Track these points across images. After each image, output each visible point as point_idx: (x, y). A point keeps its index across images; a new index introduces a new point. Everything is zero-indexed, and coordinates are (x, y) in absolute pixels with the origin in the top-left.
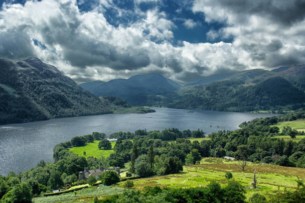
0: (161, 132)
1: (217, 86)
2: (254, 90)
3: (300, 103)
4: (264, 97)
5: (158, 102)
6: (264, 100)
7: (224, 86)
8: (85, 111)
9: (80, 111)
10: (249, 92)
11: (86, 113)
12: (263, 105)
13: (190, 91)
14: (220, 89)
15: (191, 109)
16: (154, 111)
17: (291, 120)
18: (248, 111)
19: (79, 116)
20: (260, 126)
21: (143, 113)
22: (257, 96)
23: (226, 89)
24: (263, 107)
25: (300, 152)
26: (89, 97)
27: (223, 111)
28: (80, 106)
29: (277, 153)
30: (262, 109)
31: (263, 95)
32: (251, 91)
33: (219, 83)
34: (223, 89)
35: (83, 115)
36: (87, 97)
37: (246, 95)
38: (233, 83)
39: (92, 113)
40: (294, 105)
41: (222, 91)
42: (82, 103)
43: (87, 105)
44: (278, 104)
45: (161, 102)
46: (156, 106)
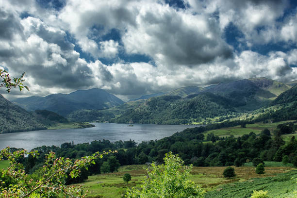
0: (90, 143)
1: (157, 101)
2: (189, 104)
3: (226, 115)
4: (197, 111)
5: (100, 118)
6: (197, 113)
7: (163, 101)
8: (12, 127)
9: (5, 128)
10: (185, 106)
11: (13, 129)
12: (196, 118)
13: (132, 106)
14: (159, 103)
15: (131, 123)
16: (93, 126)
17: (215, 129)
18: (183, 123)
19: (3, 133)
20: (189, 134)
21: (81, 128)
22: (191, 110)
23: (164, 103)
24: (195, 120)
25: (215, 153)
26: (19, 111)
27: (161, 124)
28: (6, 122)
29: (196, 155)
30: (195, 121)
31: (196, 109)
32: (186, 105)
33: (158, 98)
34: (162, 103)
35: (9, 132)
36: (16, 112)
37: (182, 109)
38: (171, 99)
39: (21, 129)
40: (220, 117)
41: (161, 106)
42: (8, 119)
43: (15, 121)
44: (208, 117)
45: (103, 118)
46: (97, 122)
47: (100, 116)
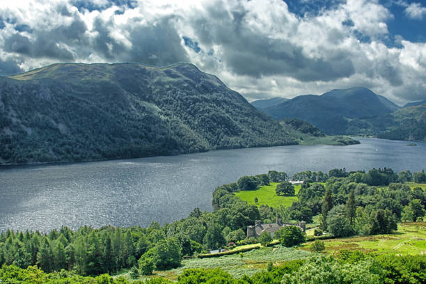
0: (367, 173)
5: (364, 130)
8: (259, 140)
9: (251, 141)
11: (260, 143)
13: (412, 114)
15: (412, 141)
16: (358, 143)
19: (250, 147)
21: (341, 145)
26: (265, 120)
28: (251, 133)
35: (255, 146)
36: (261, 121)
39: (269, 143)
42: (254, 130)
43: (261, 133)
45: (369, 130)
46: (361, 136)
47: (365, 128)
